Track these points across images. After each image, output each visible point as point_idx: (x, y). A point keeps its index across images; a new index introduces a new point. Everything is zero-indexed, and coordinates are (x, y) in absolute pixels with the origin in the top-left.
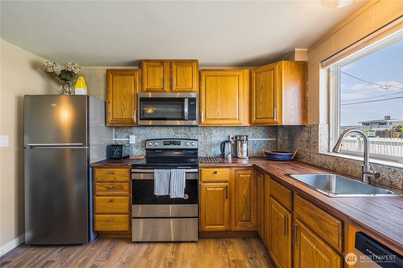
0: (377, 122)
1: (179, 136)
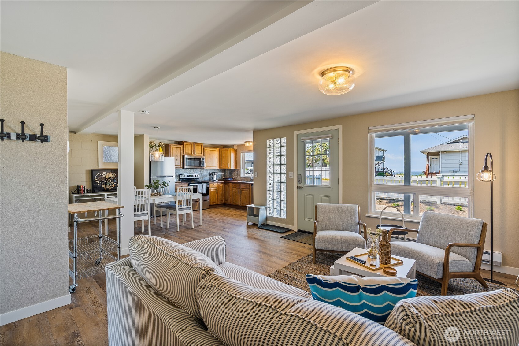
0: (250, 162)
1: (193, 173)
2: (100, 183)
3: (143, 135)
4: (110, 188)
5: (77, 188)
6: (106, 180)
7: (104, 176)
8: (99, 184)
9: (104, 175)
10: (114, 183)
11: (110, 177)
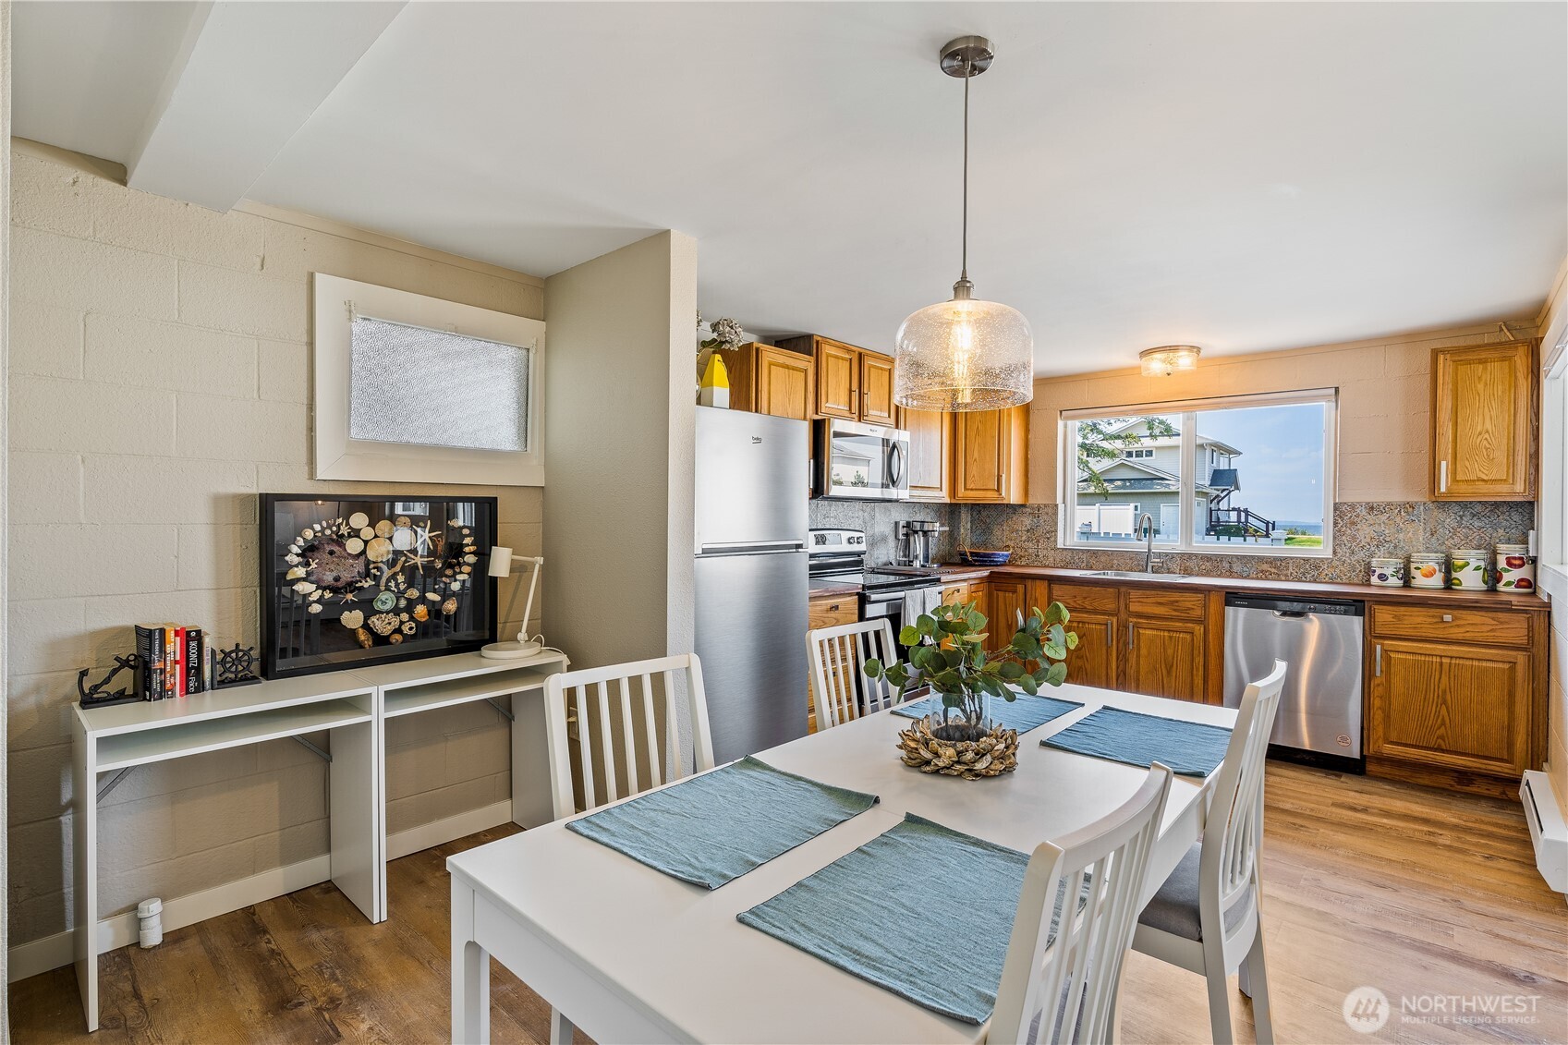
2: (328, 595)
3: (668, 232)
4: (398, 631)
5: (129, 648)
6: (375, 577)
7: (354, 546)
8: (316, 608)
9: (355, 533)
10: (423, 600)
11: (397, 553)
